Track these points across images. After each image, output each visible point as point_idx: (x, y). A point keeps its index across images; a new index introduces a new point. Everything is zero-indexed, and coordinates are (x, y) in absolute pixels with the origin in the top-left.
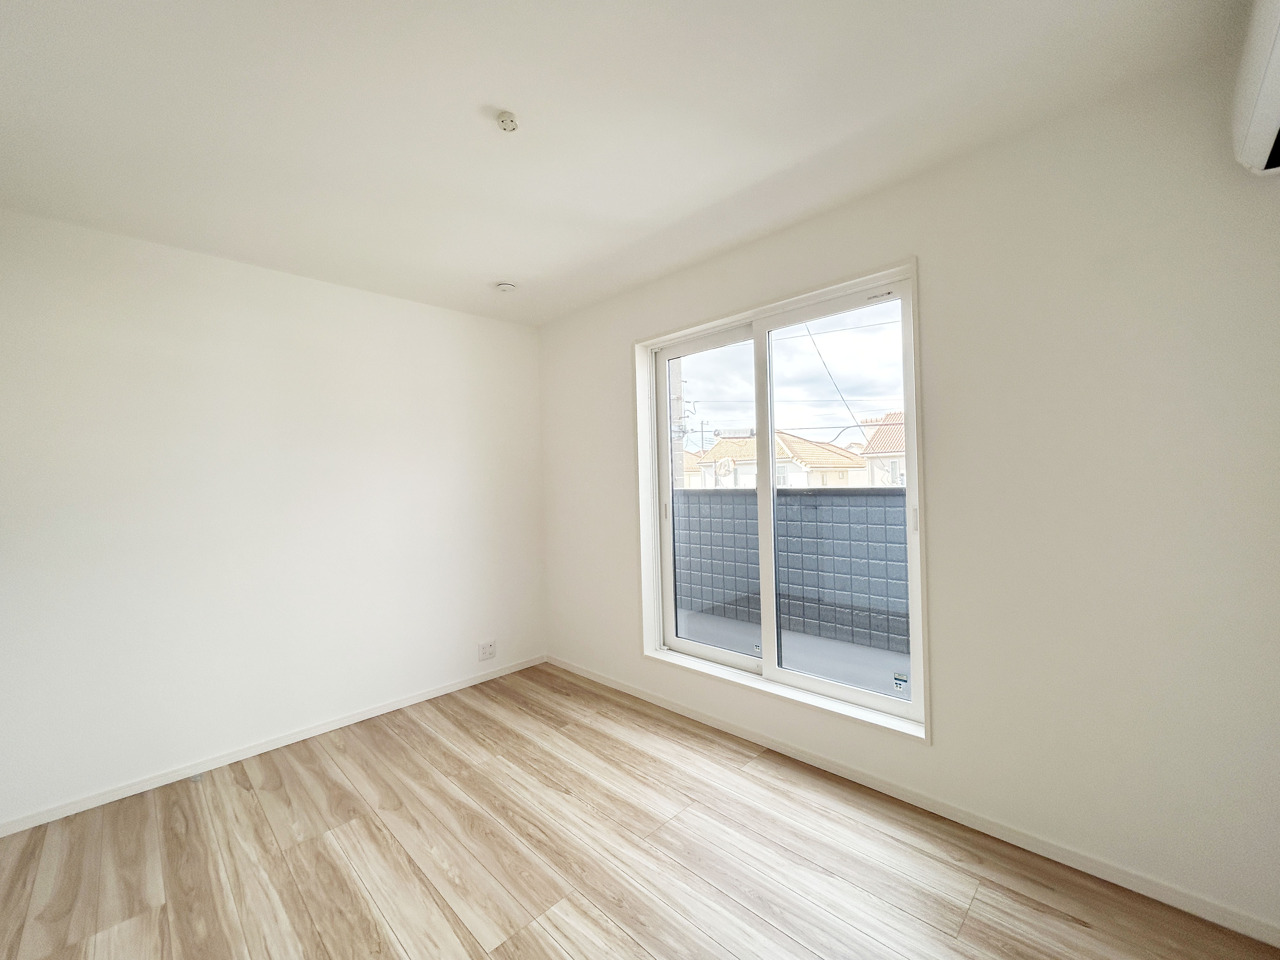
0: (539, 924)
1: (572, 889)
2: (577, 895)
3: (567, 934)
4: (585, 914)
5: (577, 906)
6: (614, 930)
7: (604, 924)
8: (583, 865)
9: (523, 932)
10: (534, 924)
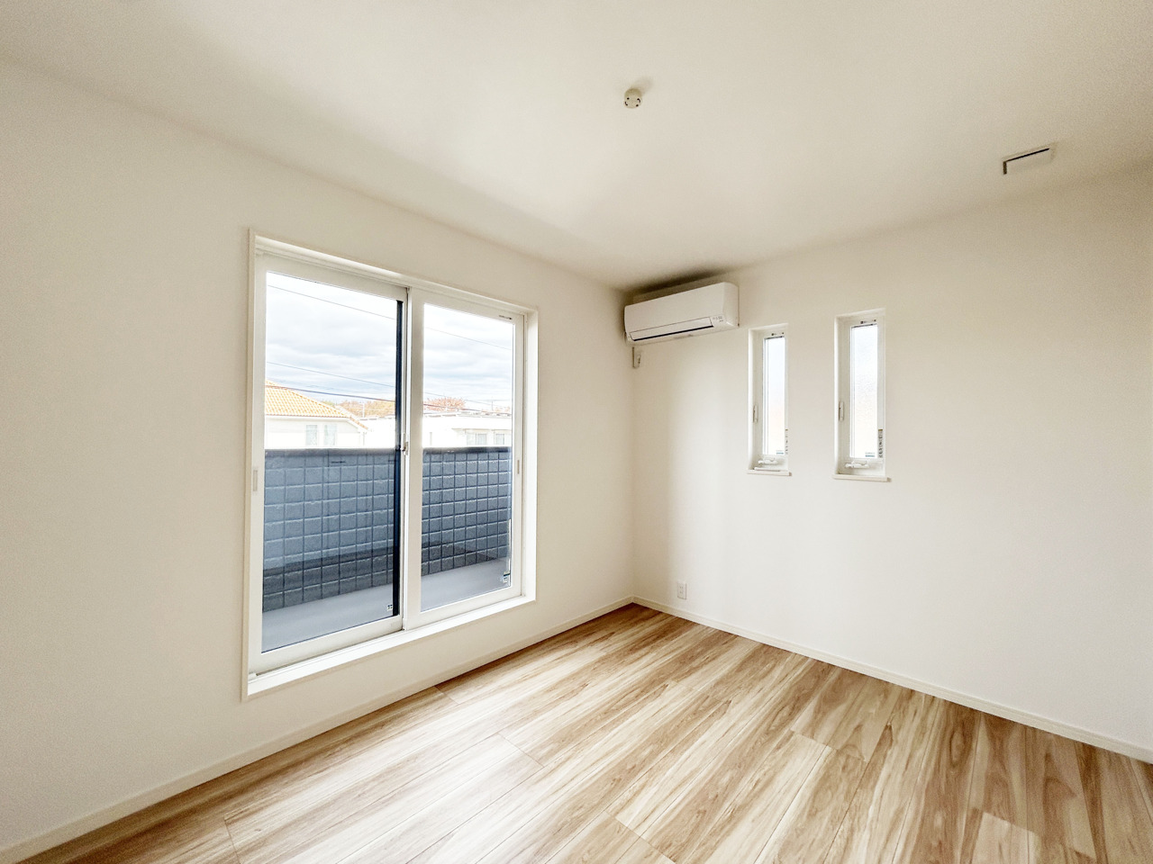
0: (645, 832)
1: (605, 813)
2: (611, 808)
3: (650, 811)
4: (629, 801)
5: (623, 808)
6: (641, 782)
7: (637, 788)
8: (575, 808)
9: (654, 845)
10: (644, 837)
